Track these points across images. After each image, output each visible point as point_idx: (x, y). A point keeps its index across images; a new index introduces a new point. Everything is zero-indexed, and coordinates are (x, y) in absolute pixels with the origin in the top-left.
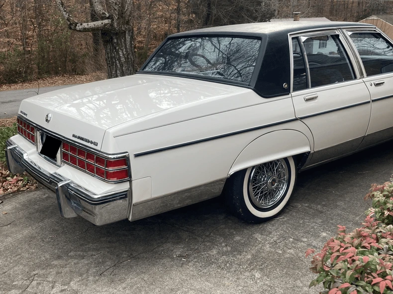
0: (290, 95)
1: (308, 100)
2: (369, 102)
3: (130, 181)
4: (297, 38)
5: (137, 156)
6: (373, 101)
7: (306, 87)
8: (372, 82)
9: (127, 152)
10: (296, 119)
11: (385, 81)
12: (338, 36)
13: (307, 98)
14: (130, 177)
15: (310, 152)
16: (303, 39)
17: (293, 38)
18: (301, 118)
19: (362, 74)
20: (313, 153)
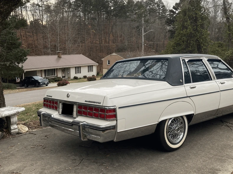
0: (183, 85)
1: (192, 88)
2: (219, 91)
3: (117, 120)
4: (184, 60)
5: (120, 108)
6: (221, 91)
7: (190, 82)
8: (220, 82)
9: (115, 106)
10: (187, 97)
11: (225, 82)
12: (202, 60)
13: (191, 87)
14: (117, 118)
15: (194, 114)
16: (187, 60)
17: (182, 60)
18: (189, 97)
19: (214, 78)
20: (195, 115)
